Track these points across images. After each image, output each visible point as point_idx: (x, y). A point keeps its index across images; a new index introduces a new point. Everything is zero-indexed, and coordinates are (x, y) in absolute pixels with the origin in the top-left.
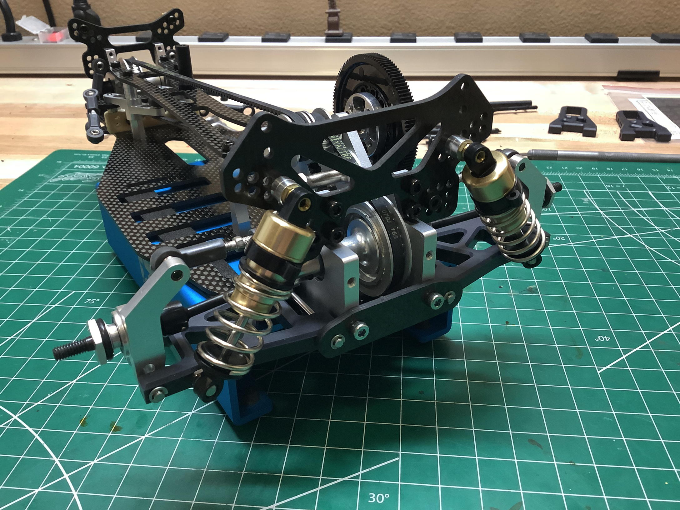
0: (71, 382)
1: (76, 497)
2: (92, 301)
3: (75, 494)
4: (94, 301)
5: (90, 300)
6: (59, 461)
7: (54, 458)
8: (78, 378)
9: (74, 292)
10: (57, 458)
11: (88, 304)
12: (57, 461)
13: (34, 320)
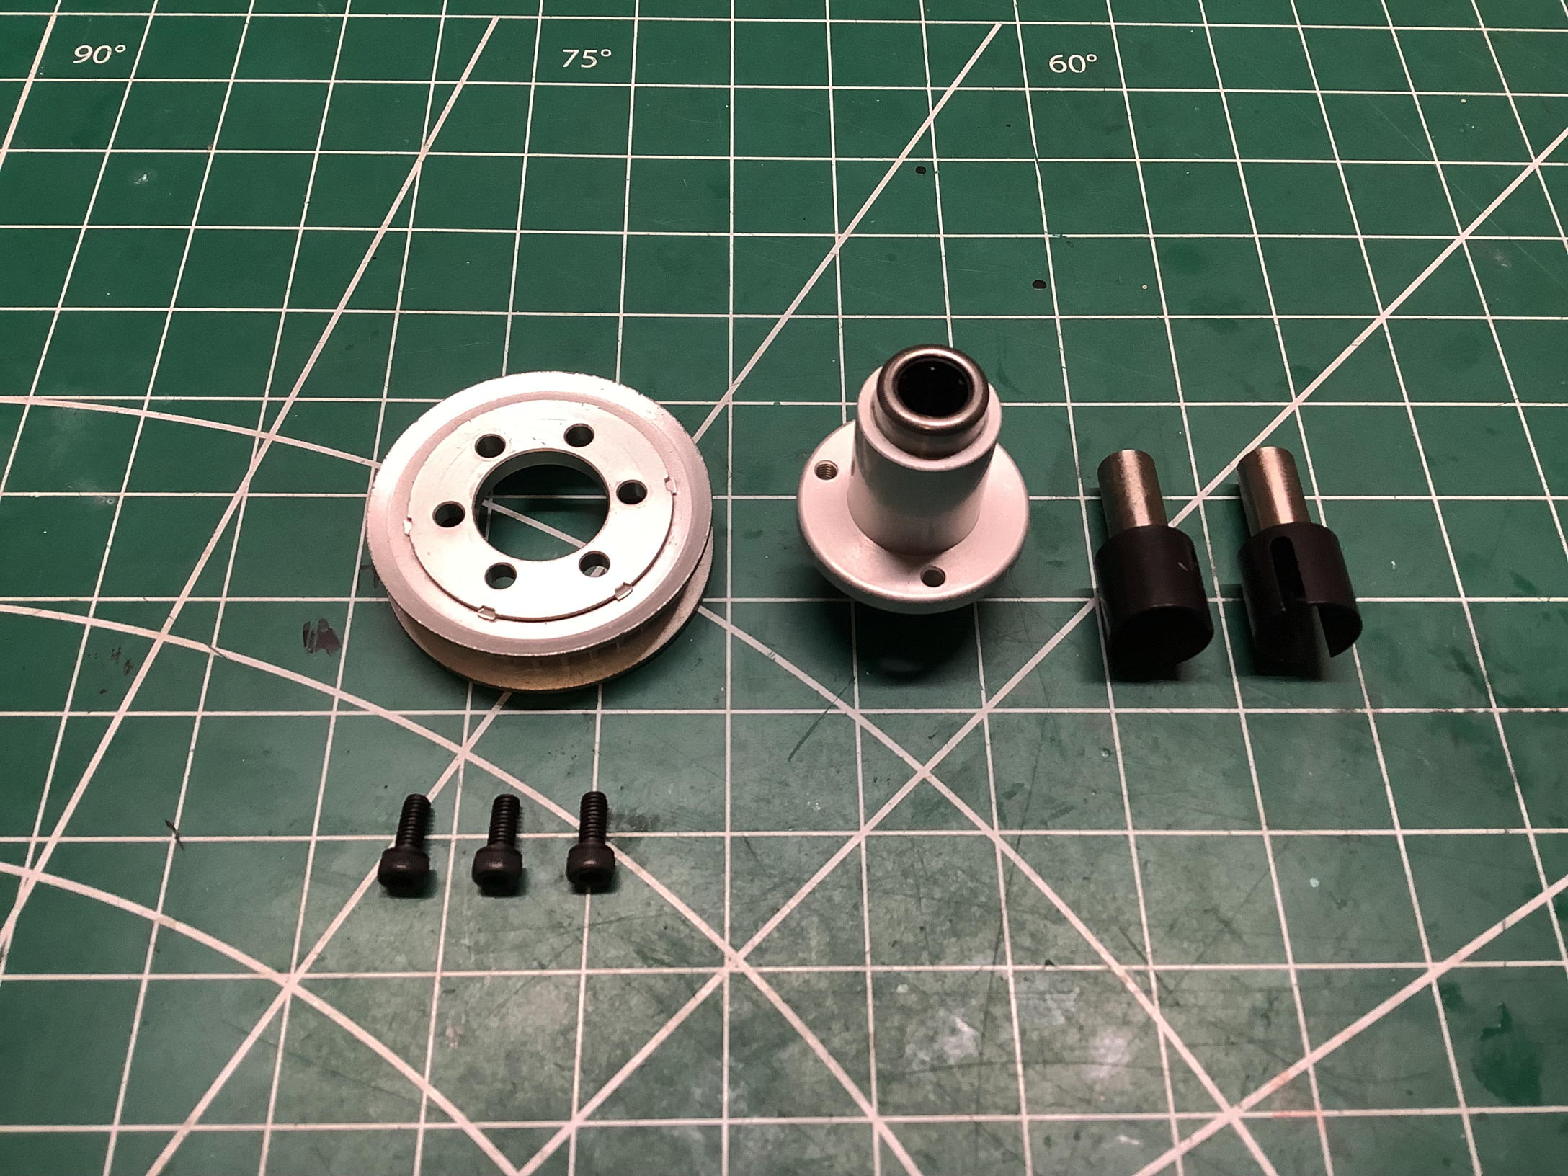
0: (719, 406)
1: (1002, 846)
2: (585, 57)
3: (995, 835)
4: (592, 58)
5: (576, 52)
6: (867, 716)
7: (843, 708)
8: (733, 388)
9: (495, 19)
10: (854, 708)
11: (576, 72)
12: (856, 714)
13: (424, 153)
